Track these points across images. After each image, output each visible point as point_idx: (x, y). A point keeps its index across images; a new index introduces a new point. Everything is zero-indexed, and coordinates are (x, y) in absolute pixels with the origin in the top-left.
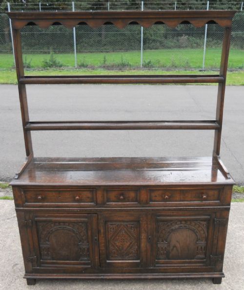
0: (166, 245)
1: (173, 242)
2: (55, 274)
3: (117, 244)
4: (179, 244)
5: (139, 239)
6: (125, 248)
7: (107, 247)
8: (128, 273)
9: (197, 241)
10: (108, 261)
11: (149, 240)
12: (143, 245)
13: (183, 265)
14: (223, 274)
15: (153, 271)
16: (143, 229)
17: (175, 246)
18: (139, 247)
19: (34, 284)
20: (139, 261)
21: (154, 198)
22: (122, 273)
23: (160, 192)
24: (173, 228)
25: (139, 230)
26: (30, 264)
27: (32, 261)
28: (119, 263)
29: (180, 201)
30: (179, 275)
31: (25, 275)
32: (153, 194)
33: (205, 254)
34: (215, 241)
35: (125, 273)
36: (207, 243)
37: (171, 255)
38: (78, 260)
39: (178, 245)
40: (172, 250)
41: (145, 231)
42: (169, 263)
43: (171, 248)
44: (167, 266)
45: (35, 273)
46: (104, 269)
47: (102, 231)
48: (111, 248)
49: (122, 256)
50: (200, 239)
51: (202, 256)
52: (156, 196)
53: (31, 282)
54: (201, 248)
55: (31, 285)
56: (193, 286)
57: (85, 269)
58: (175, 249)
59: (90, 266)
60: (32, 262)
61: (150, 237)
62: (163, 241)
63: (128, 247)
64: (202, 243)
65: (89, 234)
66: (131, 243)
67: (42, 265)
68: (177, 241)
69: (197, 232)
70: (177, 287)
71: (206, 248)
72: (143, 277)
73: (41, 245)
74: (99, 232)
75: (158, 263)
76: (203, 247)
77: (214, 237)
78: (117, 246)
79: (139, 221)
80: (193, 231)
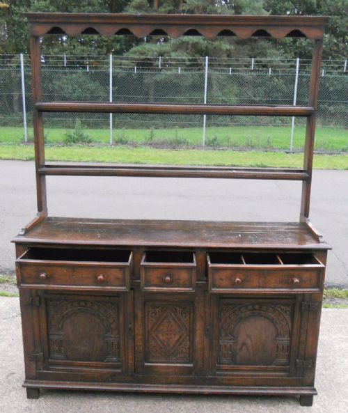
0: (232, 341)
1: (242, 337)
2: (68, 382)
3: (161, 338)
4: (251, 340)
5: (192, 332)
6: (172, 345)
7: (145, 341)
8: (175, 383)
9: (277, 336)
10: (146, 364)
11: (207, 332)
12: (197, 340)
13: (256, 374)
14: (315, 390)
15: (212, 382)
16: (198, 315)
17: (244, 344)
18: (192, 342)
19: (37, 398)
20: (191, 365)
22: (166, 384)
24: (243, 315)
25: (193, 317)
26: (34, 366)
27: (36, 360)
28: (162, 366)
30: (250, 389)
31: (26, 382)
33: (289, 357)
34: (303, 336)
35: (171, 384)
36: (291, 341)
37: (238, 357)
38: (103, 361)
39: (249, 342)
40: (241, 349)
41: (202, 318)
42: (238, 370)
43: (239, 347)
44: (233, 375)
45: (40, 379)
46: (140, 376)
47: (140, 316)
48: (152, 343)
49: (168, 356)
50: (280, 334)
51: (284, 361)
53: (33, 393)
54: (283, 347)
55: (33, 398)
56: (271, 408)
57: (114, 375)
58: (244, 348)
59: (120, 371)
60: (36, 363)
61: (208, 327)
62: (226, 335)
63: (177, 342)
64: (284, 340)
65: (121, 318)
66: (181, 337)
67: (50, 367)
68: (248, 336)
69: (276, 322)
70: (247, 407)
71: (289, 348)
72: (197, 390)
73: (51, 337)
74: (135, 317)
75: (220, 369)
76: (285, 347)
77: (302, 331)
78: (161, 341)
79: (193, 303)
80: (272, 320)
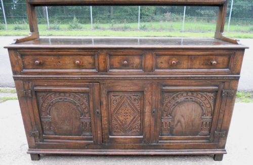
0: (171, 120)
1: (178, 117)
2: (58, 150)
3: (120, 118)
4: (184, 119)
5: (142, 113)
6: (128, 123)
7: (109, 121)
8: (131, 149)
9: (202, 116)
10: (110, 137)
11: (153, 113)
12: (147, 119)
13: (186, 141)
14: (225, 151)
15: (156, 147)
16: (147, 101)
17: (179, 121)
18: (143, 121)
19: (39, 160)
20: (142, 137)
21: (160, 65)
22: (125, 149)
23: (167, 58)
24: (179, 100)
25: (143, 103)
26: (33, 139)
27: (34, 136)
28: (122, 138)
29: (188, 69)
30: (182, 151)
31: (29, 150)
32: (159, 60)
33: (210, 130)
34: (222, 115)
35: (127, 149)
36: (212, 119)
37: (174, 130)
38: (80, 136)
39: (182, 120)
40: (177, 125)
41: (150, 103)
42: (173, 139)
43: (176, 123)
44: (170, 143)
45: (39, 148)
46: (107, 144)
47: (104, 103)
48: (114, 122)
49: (125, 131)
50: (205, 114)
51: (206, 132)
52: (162, 63)
53: (36, 157)
54: (206, 123)
55: (35, 160)
57: (89, 144)
58: (179, 124)
59: (92, 142)
61: (154, 110)
62: (167, 116)
63: (131, 121)
64: (208, 118)
65: (91, 105)
66: (134, 118)
67: (45, 140)
68: (182, 116)
69: (203, 105)
71: (211, 123)
72: (145, 153)
73: (43, 120)
74: (101, 103)
75: (161, 139)
76: (208, 123)
77: (221, 111)
78: (120, 120)
79: (143, 92)
80: (199, 104)
